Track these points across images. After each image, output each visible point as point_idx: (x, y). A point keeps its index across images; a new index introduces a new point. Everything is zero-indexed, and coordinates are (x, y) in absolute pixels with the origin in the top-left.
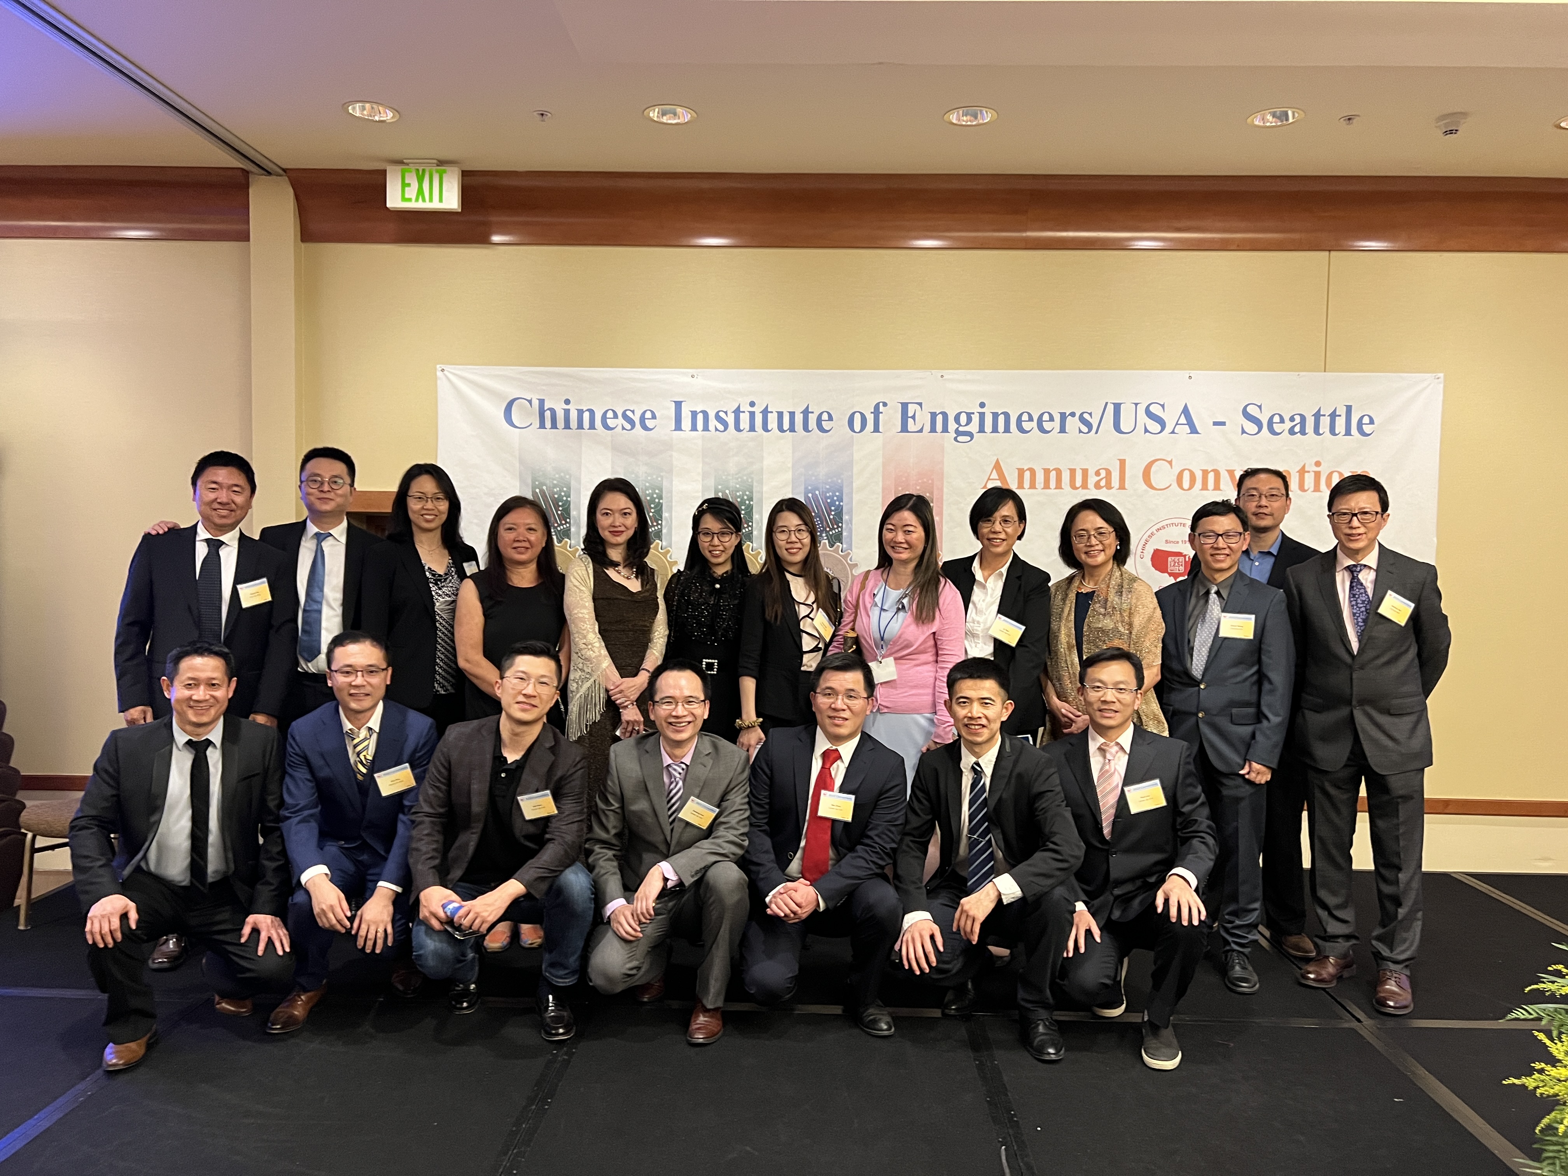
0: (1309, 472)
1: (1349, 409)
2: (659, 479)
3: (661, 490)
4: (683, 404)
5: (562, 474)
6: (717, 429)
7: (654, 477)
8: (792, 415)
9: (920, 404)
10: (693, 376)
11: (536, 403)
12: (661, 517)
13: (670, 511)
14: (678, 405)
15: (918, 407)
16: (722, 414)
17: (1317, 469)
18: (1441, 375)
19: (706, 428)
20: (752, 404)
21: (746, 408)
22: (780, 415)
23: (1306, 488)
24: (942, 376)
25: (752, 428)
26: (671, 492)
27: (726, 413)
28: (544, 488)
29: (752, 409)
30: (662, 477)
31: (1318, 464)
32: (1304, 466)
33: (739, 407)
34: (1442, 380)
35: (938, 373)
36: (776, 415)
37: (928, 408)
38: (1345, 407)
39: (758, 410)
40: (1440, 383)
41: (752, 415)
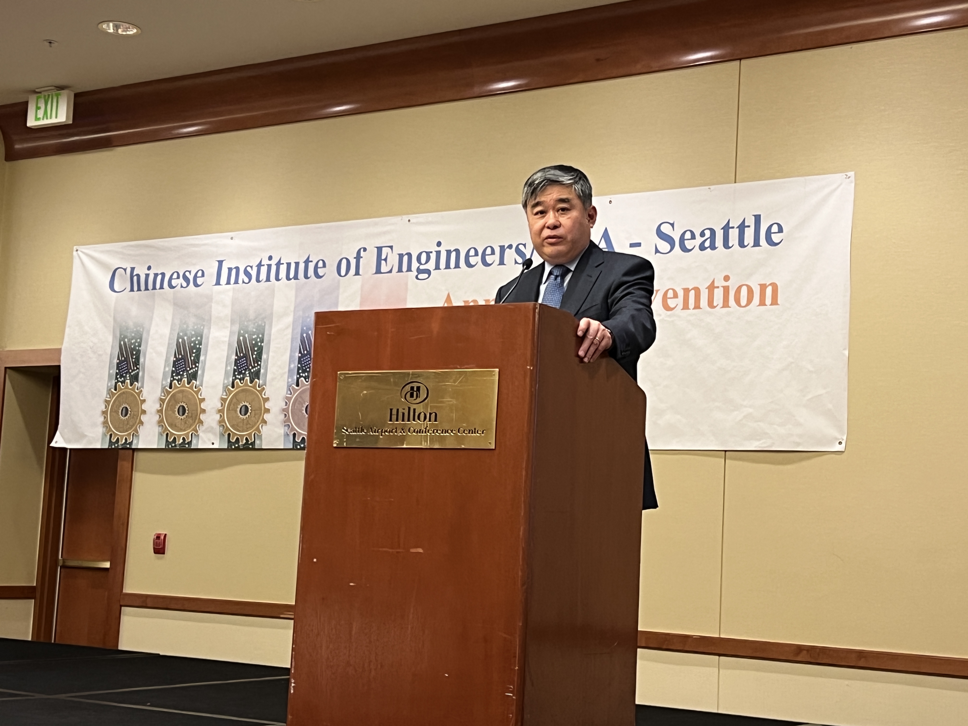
0: (718, 287)
1: (758, 218)
2: (202, 328)
3: (202, 338)
4: (224, 262)
5: (138, 328)
6: (243, 282)
7: (199, 326)
8: (297, 264)
9: (391, 247)
10: (232, 238)
11: (129, 271)
12: (199, 361)
13: (206, 355)
14: (220, 263)
15: (389, 249)
16: (249, 269)
17: (726, 284)
18: (851, 174)
19: (236, 282)
20: (270, 258)
21: (266, 262)
22: (289, 265)
23: (715, 304)
24: (409, 221)
25: (268, 279)
26: (208, 338)
27: (251, 267)
28: (126, 340)
29: (269, 262)
30: (204, 326)
31: (727, 278)
32: (713, 282)
33: (261, 261)
34: (852, 178)
35: (406, 218)
36: (285, 265)
37: (398, 250)
38: (753, 217)
39: (273, 262)
40: (851, 182)
41: (269, 266)
